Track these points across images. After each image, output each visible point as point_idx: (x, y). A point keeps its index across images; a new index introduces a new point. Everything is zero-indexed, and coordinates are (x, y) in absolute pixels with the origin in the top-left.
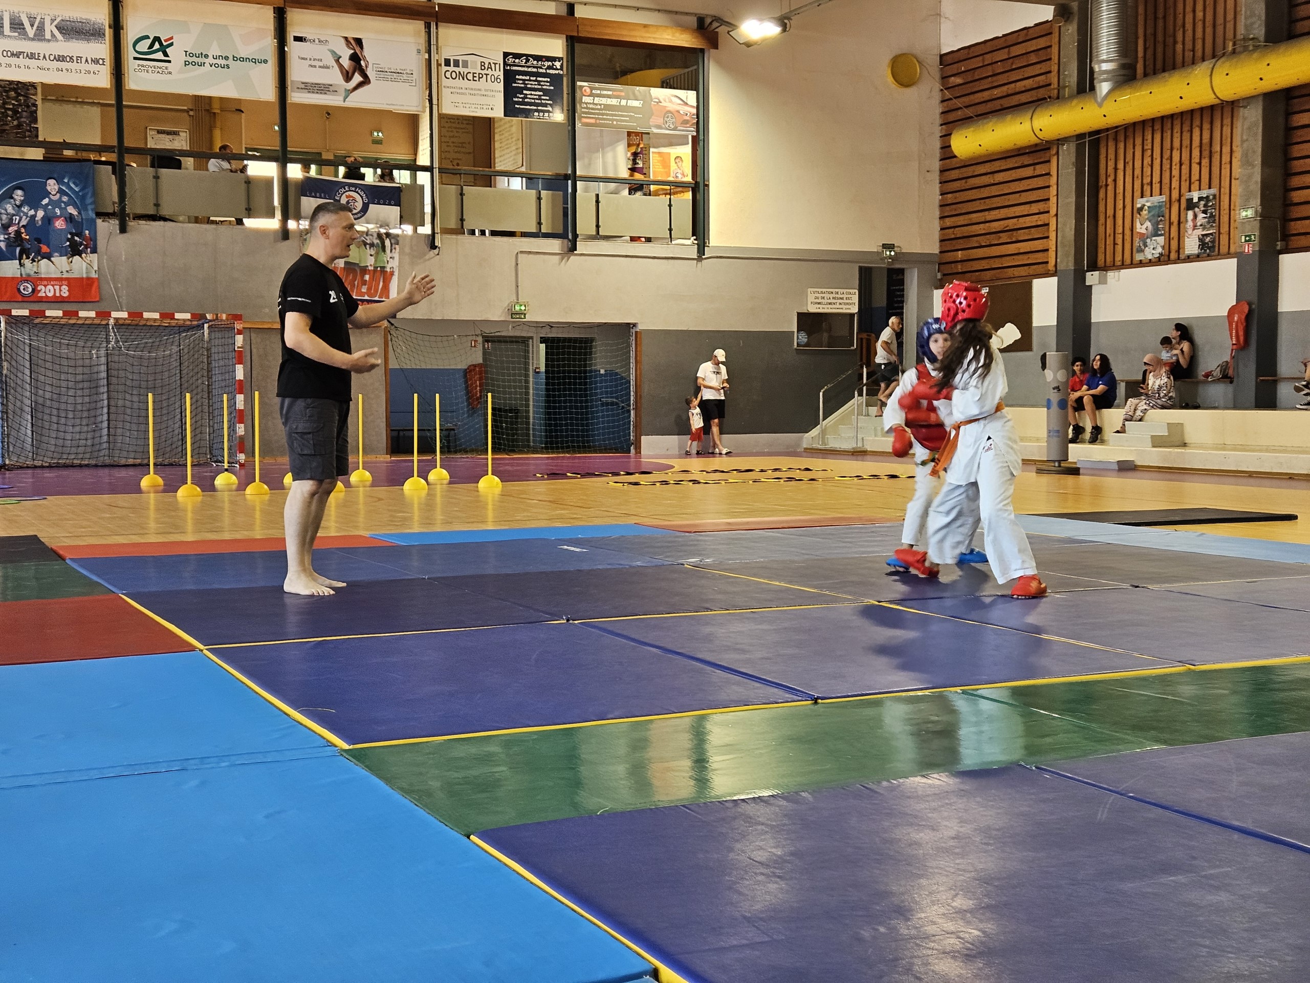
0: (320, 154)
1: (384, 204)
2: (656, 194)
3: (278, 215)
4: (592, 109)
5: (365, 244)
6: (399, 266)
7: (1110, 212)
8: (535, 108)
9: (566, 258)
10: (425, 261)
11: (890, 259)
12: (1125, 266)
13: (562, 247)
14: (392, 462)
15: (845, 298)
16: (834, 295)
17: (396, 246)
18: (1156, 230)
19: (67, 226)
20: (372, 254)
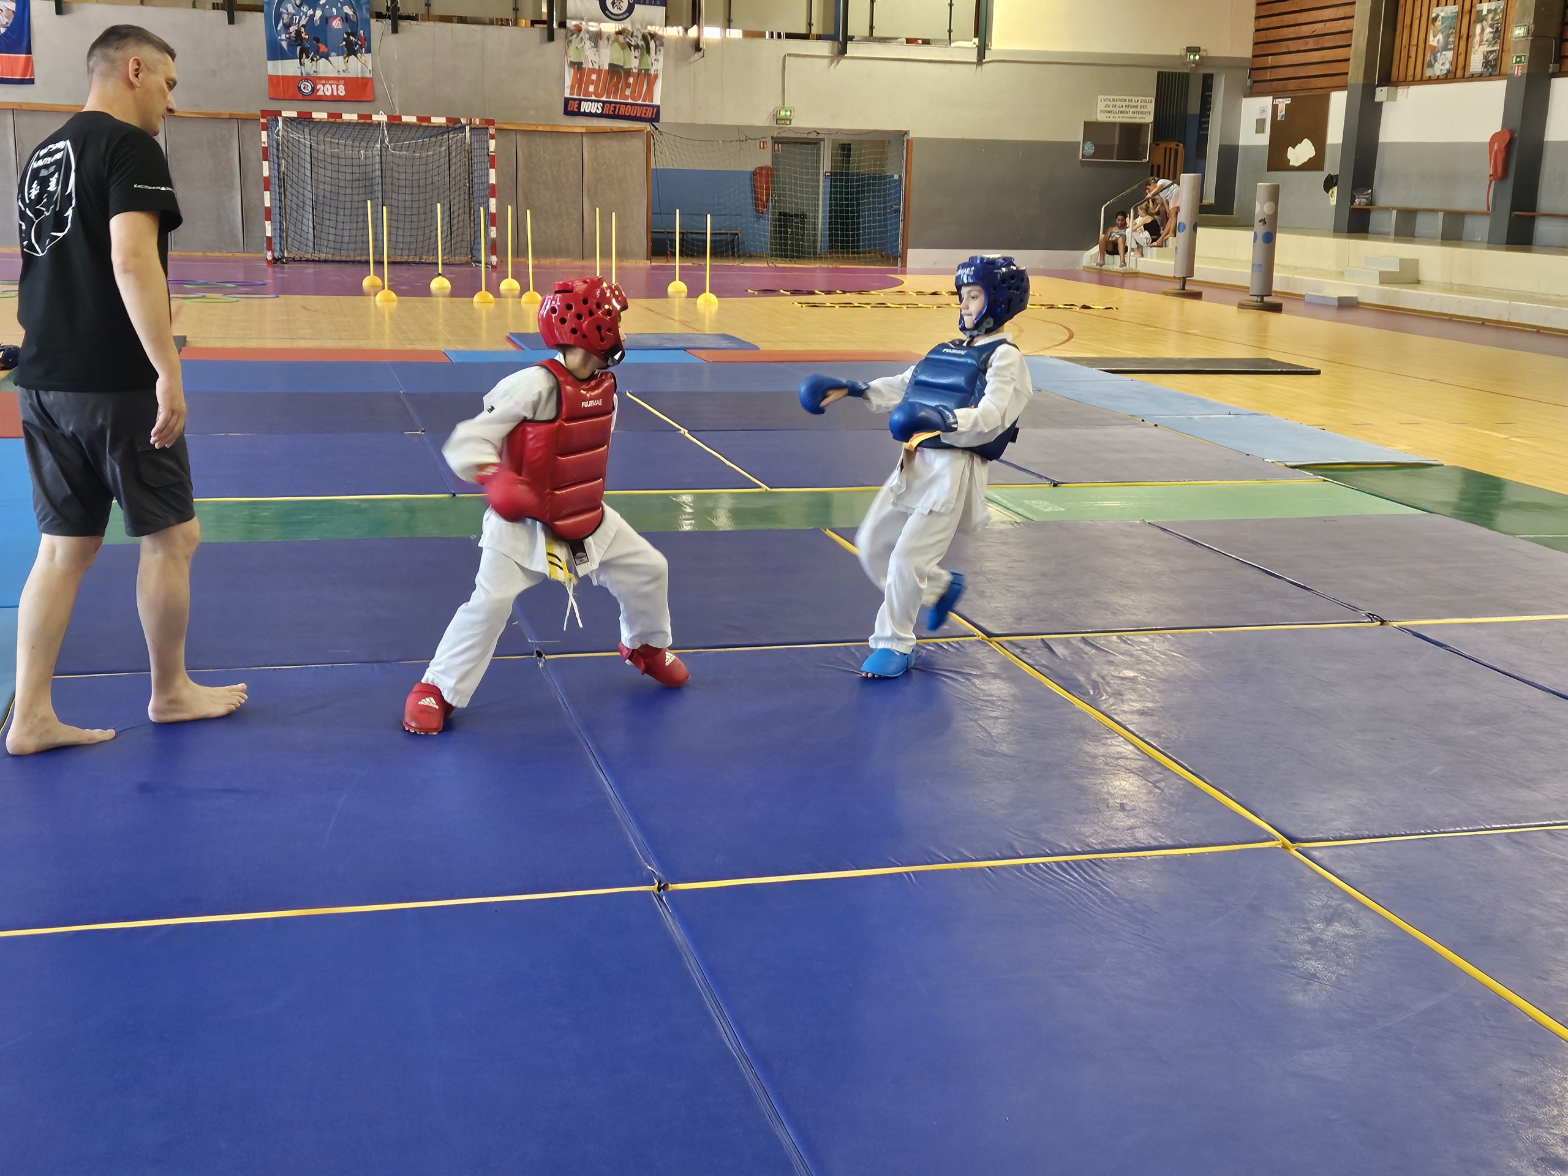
1: (650, 4)
5: (630, 46)
6: (664, 69)
9: (836, 61)
10: (690, 63)
11: (1194, 64)
12: (1414, 82)
13: (833, 49)
14: (653, 268)
15: (1139, 107)
16: (1127, 103)
17: (661, 48)
18: (1447, 43)
19: (343, 25)
20: (637, 56)
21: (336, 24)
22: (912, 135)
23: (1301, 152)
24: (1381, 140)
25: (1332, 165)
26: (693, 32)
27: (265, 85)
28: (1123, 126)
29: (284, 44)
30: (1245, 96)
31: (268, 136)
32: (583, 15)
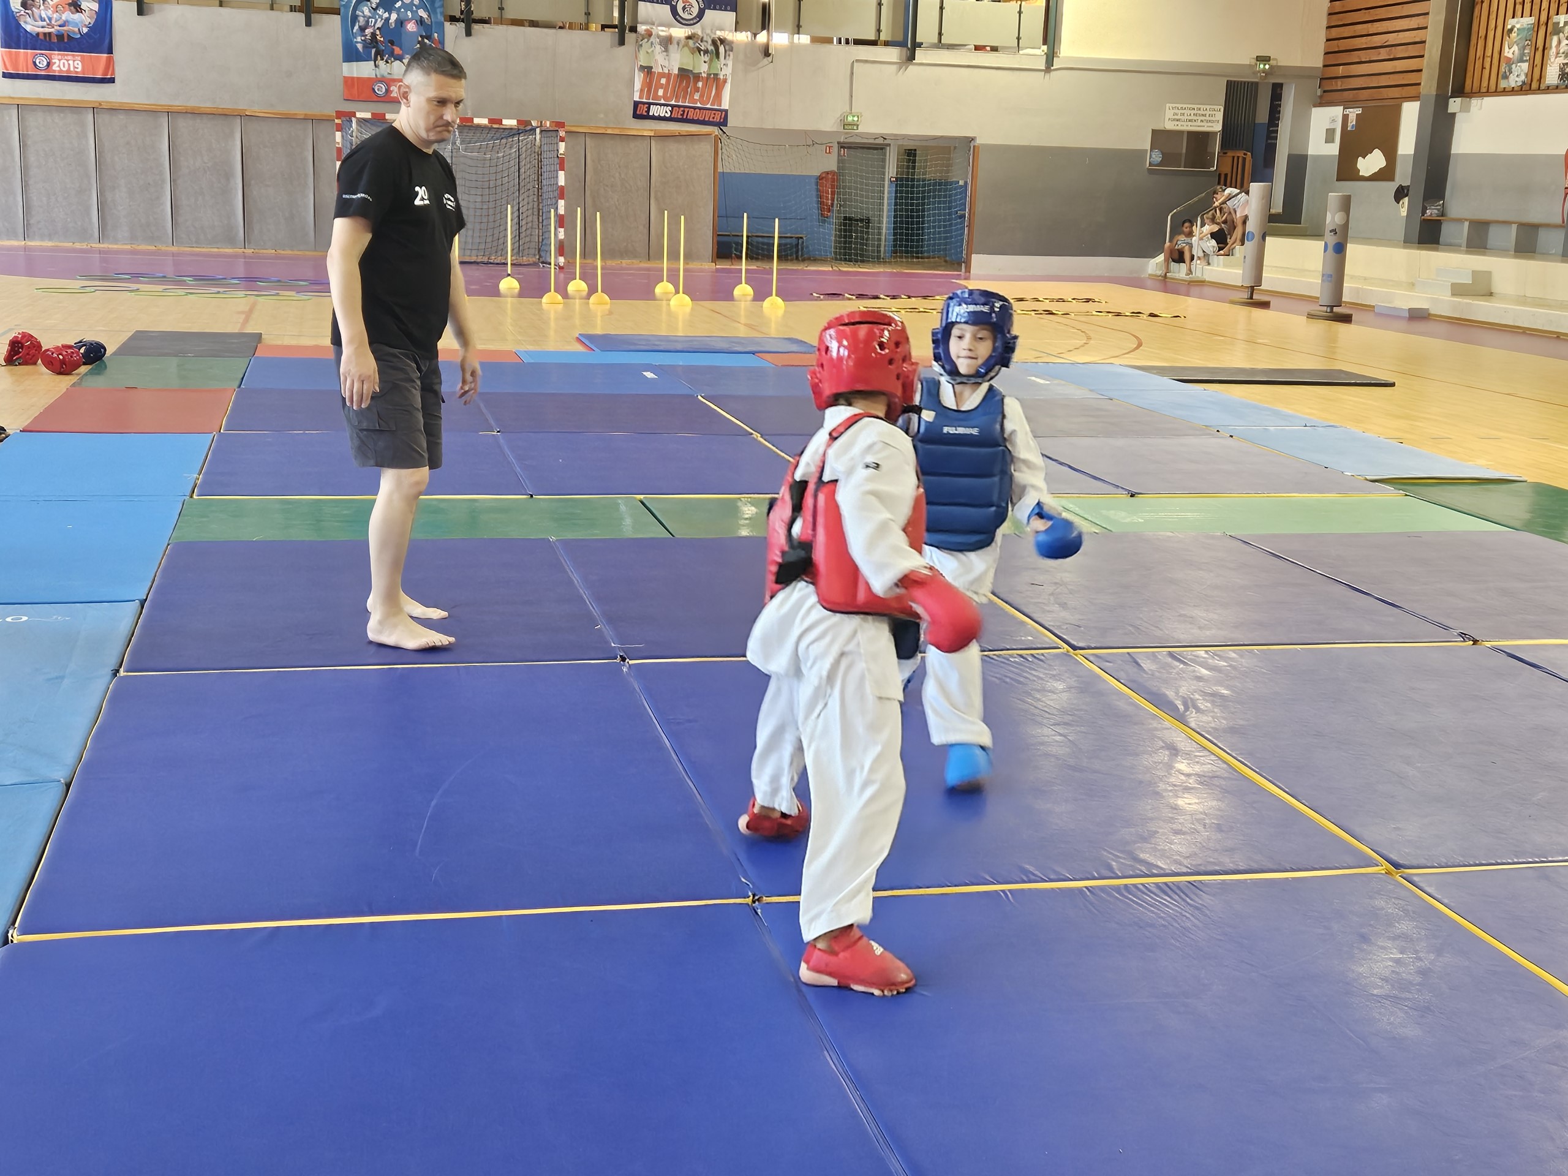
1: (720, 9)
5: (699, 50)
9: (903, 68)
10: (759, 69)
11: (1263, 73)
12: (1488, 93)
13: (901, 55)
14: (717, 270)
15: (1208, 115)
16: (1195, 112)
17: (731, 53)
18: (1522, 55)
19: (418, 29)
20: (706, 60)
21: (411, 27)
22: (978, 141)
23: (1372, 163)
24: (1453, 152)
25: (1403, 175)
26: (762, 37)
27: (340, 87)
28: (1190, 133)
29: (360, 46)
30: (1315, 106)
31: (343, 136)
32: (654, 20)
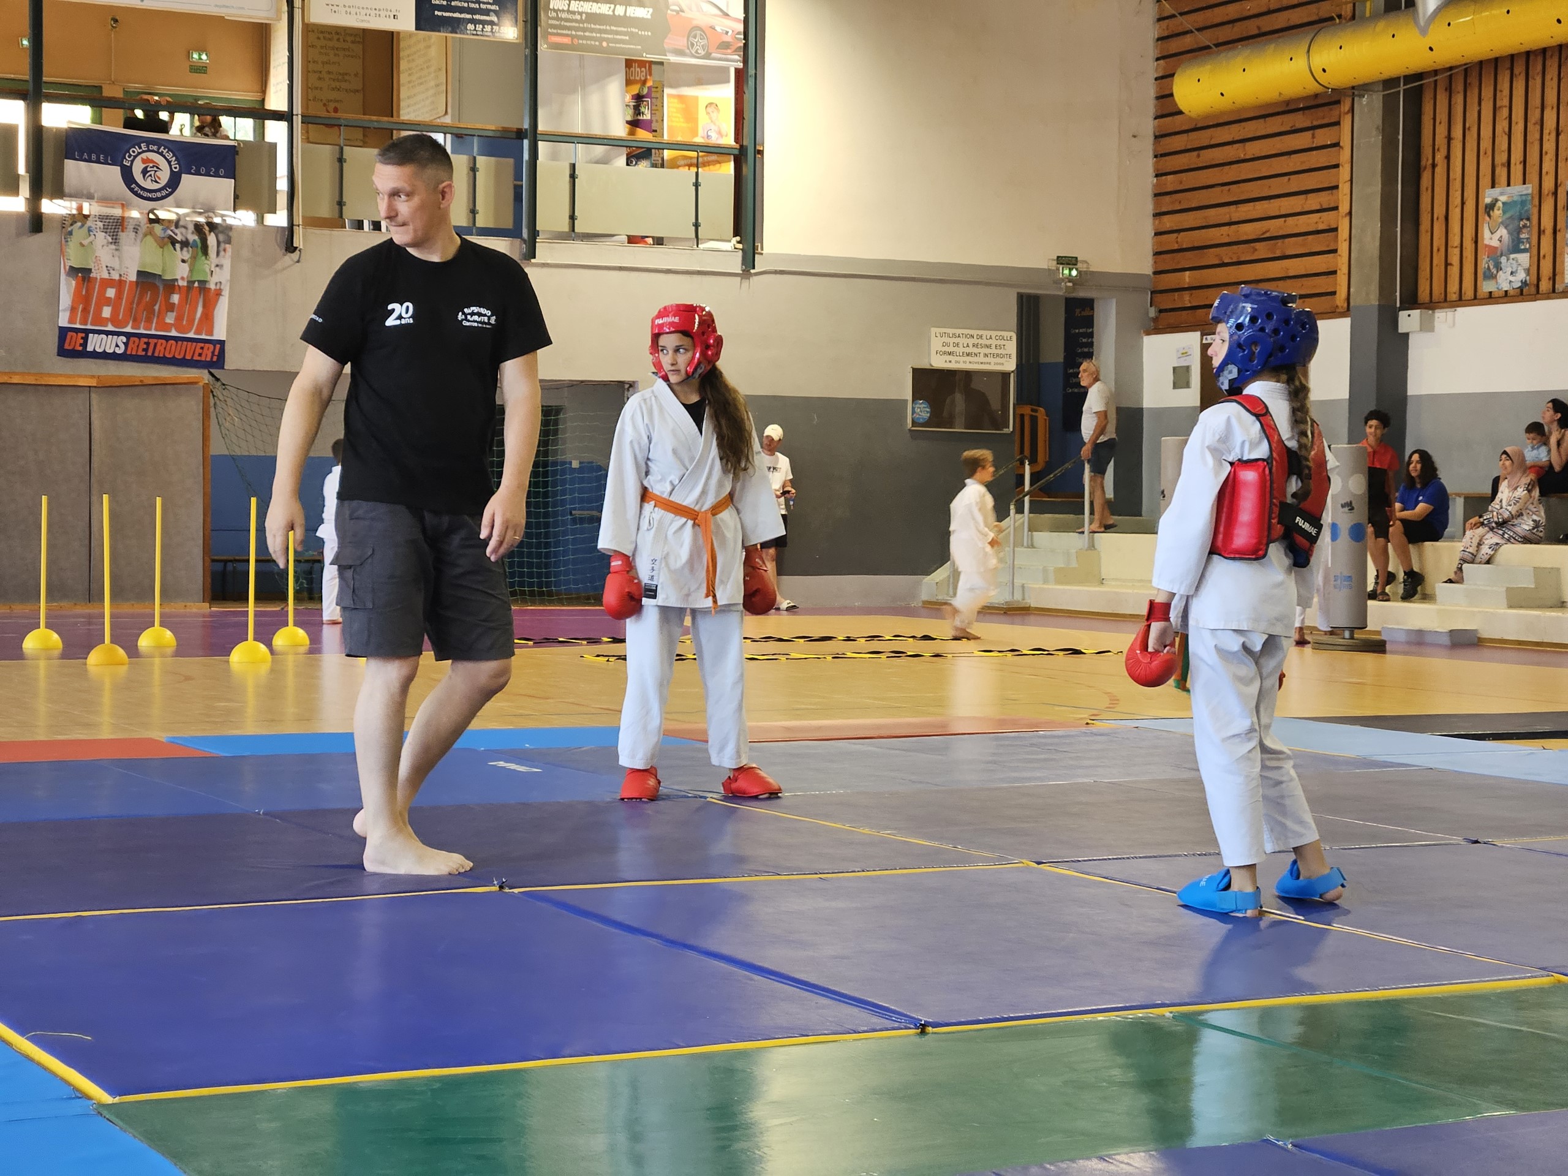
0: (99, 88)
1: (208, 174)
2: (674, 164)
3: (25, 190)
4: (567, 20)
5: (173, 242)
6: (232, 281)
7: (1439, 211)
8: (469, 16)
10: (275, 272)
11: (1068, 282)
12: (1462, 301)
14: (212, 615)
15: (993, 347)
16: (975, 340)
17: (227, 246)
18: (1517, 241)
20: (185, 258)
24: (1411, 391)
30: (1148, 333)
32: (92, 191)
